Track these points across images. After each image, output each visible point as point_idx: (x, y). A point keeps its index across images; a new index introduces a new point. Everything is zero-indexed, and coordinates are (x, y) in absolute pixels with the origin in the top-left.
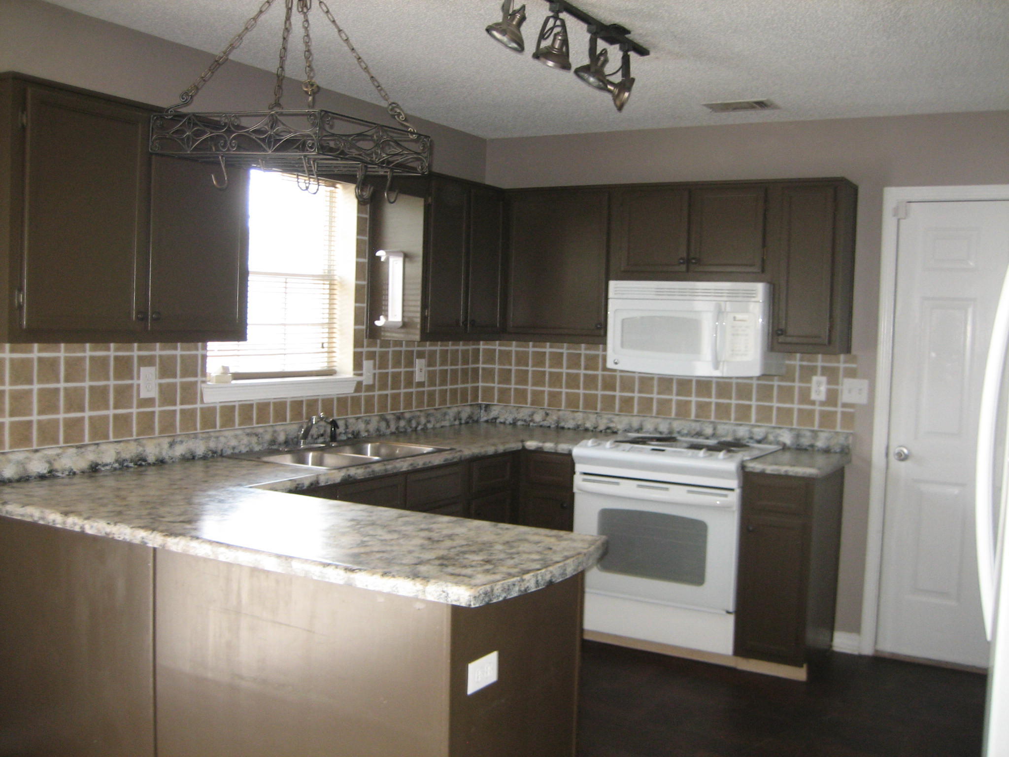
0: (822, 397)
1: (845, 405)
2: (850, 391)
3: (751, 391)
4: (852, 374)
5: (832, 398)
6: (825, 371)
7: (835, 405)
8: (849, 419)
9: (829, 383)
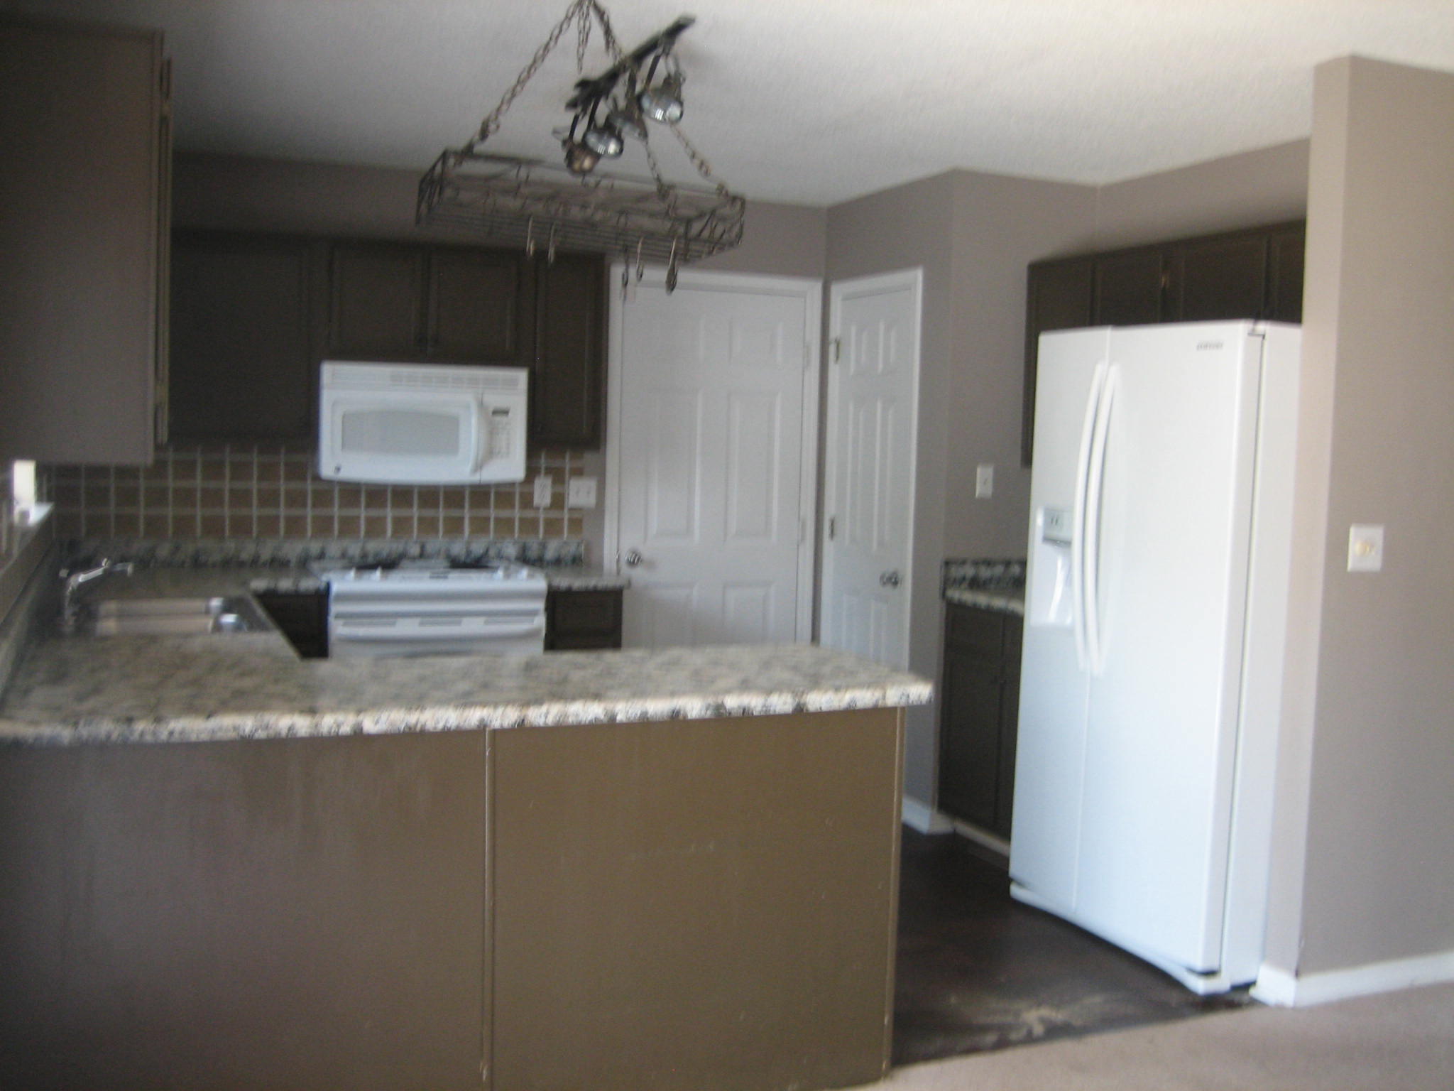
0: (547, 500)
1: (571, 510)
2: (578, 493)
3: (463, 498)
4: (578, 472)
5: (558, 501)
6: (549, 471)
7: (562, 507)
8: (576, 524)
9: (554, 482)
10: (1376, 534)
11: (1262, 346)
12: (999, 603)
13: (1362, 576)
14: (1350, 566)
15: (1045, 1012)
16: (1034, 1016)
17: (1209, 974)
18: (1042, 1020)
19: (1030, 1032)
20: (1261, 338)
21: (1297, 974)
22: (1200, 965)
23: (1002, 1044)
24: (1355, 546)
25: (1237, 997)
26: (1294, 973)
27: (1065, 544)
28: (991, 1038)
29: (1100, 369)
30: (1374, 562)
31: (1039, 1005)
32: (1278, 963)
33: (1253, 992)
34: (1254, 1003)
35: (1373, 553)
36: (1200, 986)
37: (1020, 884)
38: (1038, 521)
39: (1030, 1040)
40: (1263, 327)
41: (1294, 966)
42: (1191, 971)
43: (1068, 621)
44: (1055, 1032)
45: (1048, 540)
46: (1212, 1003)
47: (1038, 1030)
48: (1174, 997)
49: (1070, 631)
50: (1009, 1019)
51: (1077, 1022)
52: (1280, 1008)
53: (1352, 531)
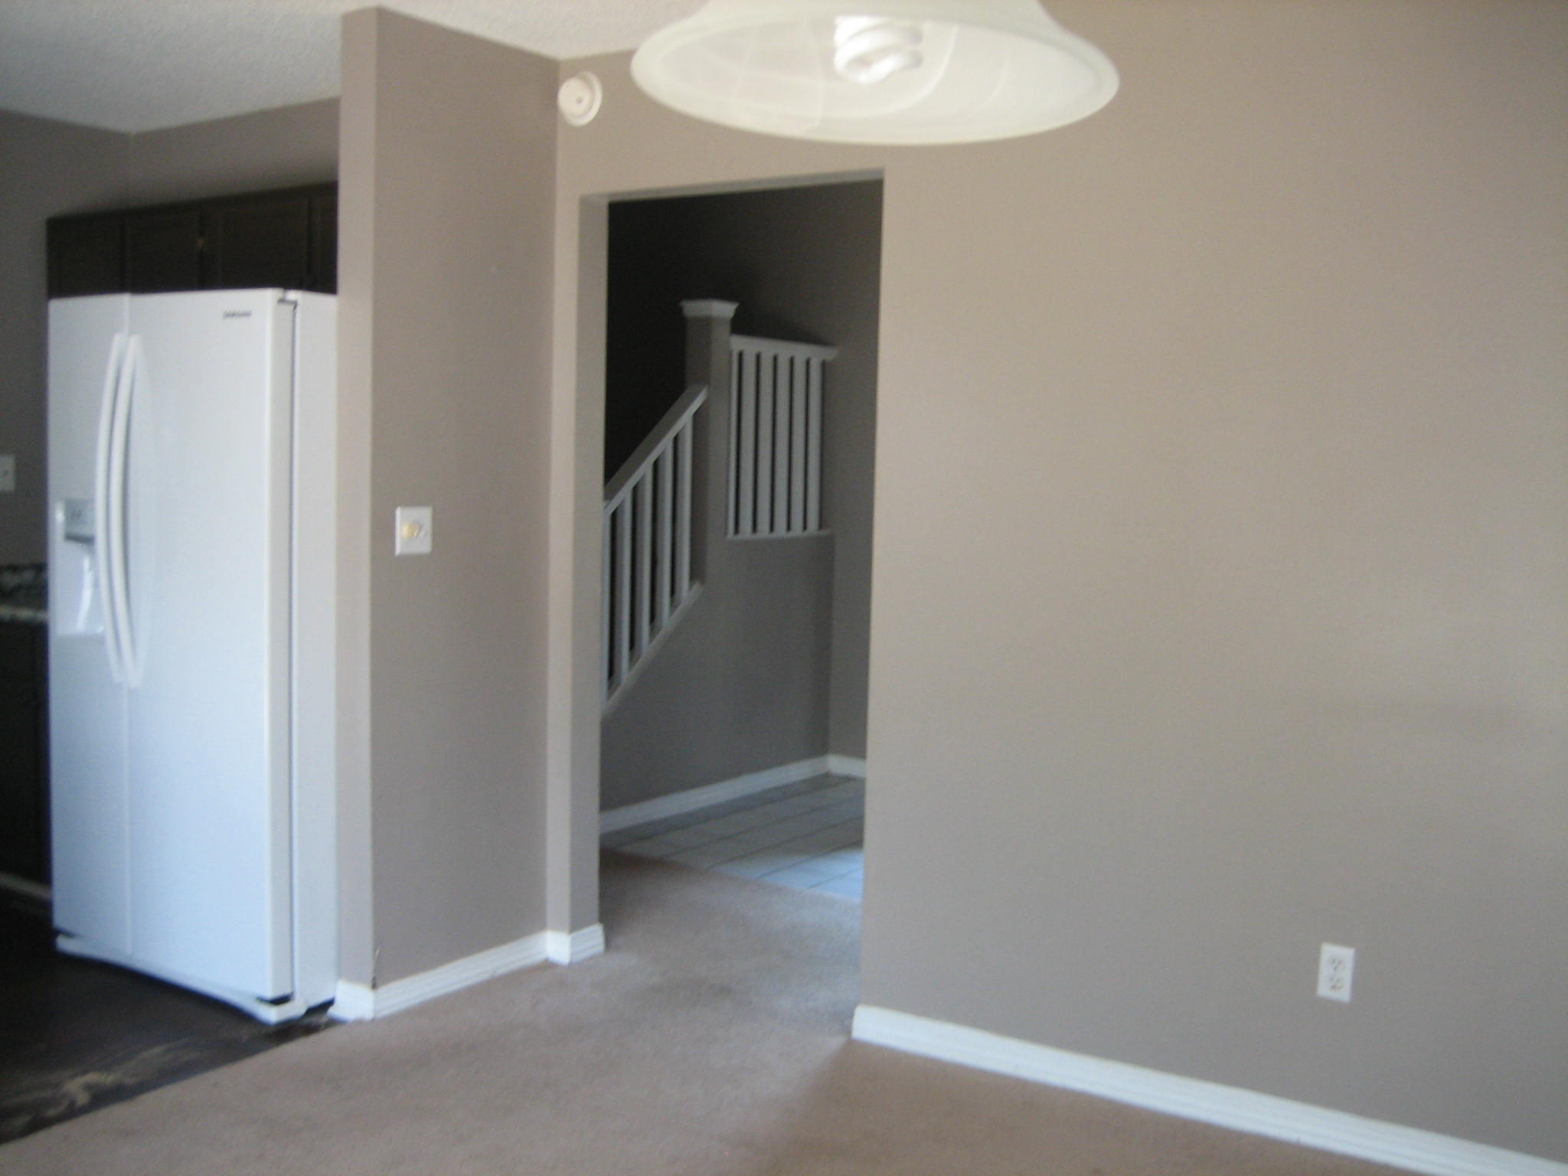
10: (425, 514)
11: (294, 315)
12: (25, 614)
13: (411, 560)
14: (398, 550)
15: (92, 1077)
16: (76, 1086)
17: (280, 1001)
18: (88, 1087)
19: (72, 1103)
20: (291, 307)
21: (374, 986)
22: (270, 994)
23: (39, 1124)
24: (402, 530)
25: (315, 1019)
26: (370, 985)
27: (87, 541)
28: (21, 1121)
29: (118, 340)
30: (423, 545)
31: (85, 1072)
32: (354, 978)
33: (333, 1011)
34: (333, 1023)
35: (422, 535)
36: (272, 1015)
37: (69, 935)
38: (58, 516)
39: (73, 1112)
40: (293, 295)
41: (370, 979)
42: (262, 1000)
43: (100, 629)
44: (102, 1098)
45: (71, 537)
46: (287, 1031)
47: (82, 1099)
48: (245, 1033)
49: (100, 640)
50: (48, 1093)
51: (129, 1081)
52: (359, 1022)
53: (399, 512)
